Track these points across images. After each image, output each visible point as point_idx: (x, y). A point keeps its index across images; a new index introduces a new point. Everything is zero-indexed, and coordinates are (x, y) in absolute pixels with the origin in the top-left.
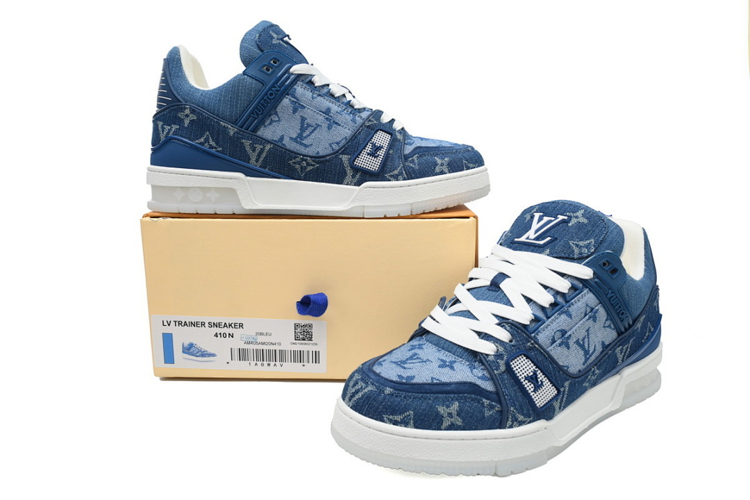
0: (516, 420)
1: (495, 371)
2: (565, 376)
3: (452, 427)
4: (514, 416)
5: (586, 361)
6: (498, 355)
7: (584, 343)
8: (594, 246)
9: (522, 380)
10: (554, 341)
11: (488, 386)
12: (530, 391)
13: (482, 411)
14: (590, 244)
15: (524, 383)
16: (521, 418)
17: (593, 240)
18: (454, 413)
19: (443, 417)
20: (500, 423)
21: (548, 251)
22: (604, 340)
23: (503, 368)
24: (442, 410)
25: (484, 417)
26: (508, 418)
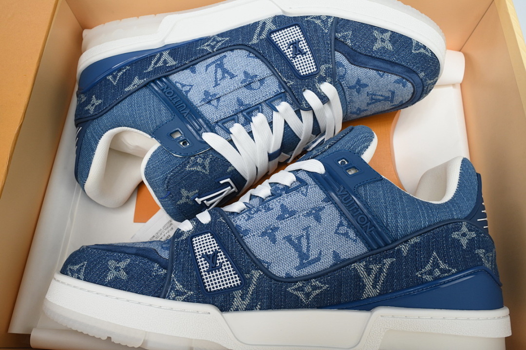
0: (323, 21)
1: (331, 67)
2: (257, 49)
3: (383, 31)
4: (325, 25)
5: (222, 58)
6: (322, 80)
7: (223, 75)
8: (188, 162)
9: (309, 52)
10: (262, 81)
11: (339, 57)
12: (304, 41)
13: (354, 36)
14: (193, 166)
15: (308, 50)
16: (318, 22)
17: (187, 169)
18: (379, 41)
19: (389, 40)
20: (338, 23)
21: (230, 169)
22: (192, 75)
23: (323, 67)
24: (390, 47)
25: (353, 31)
26: (332, 25)
